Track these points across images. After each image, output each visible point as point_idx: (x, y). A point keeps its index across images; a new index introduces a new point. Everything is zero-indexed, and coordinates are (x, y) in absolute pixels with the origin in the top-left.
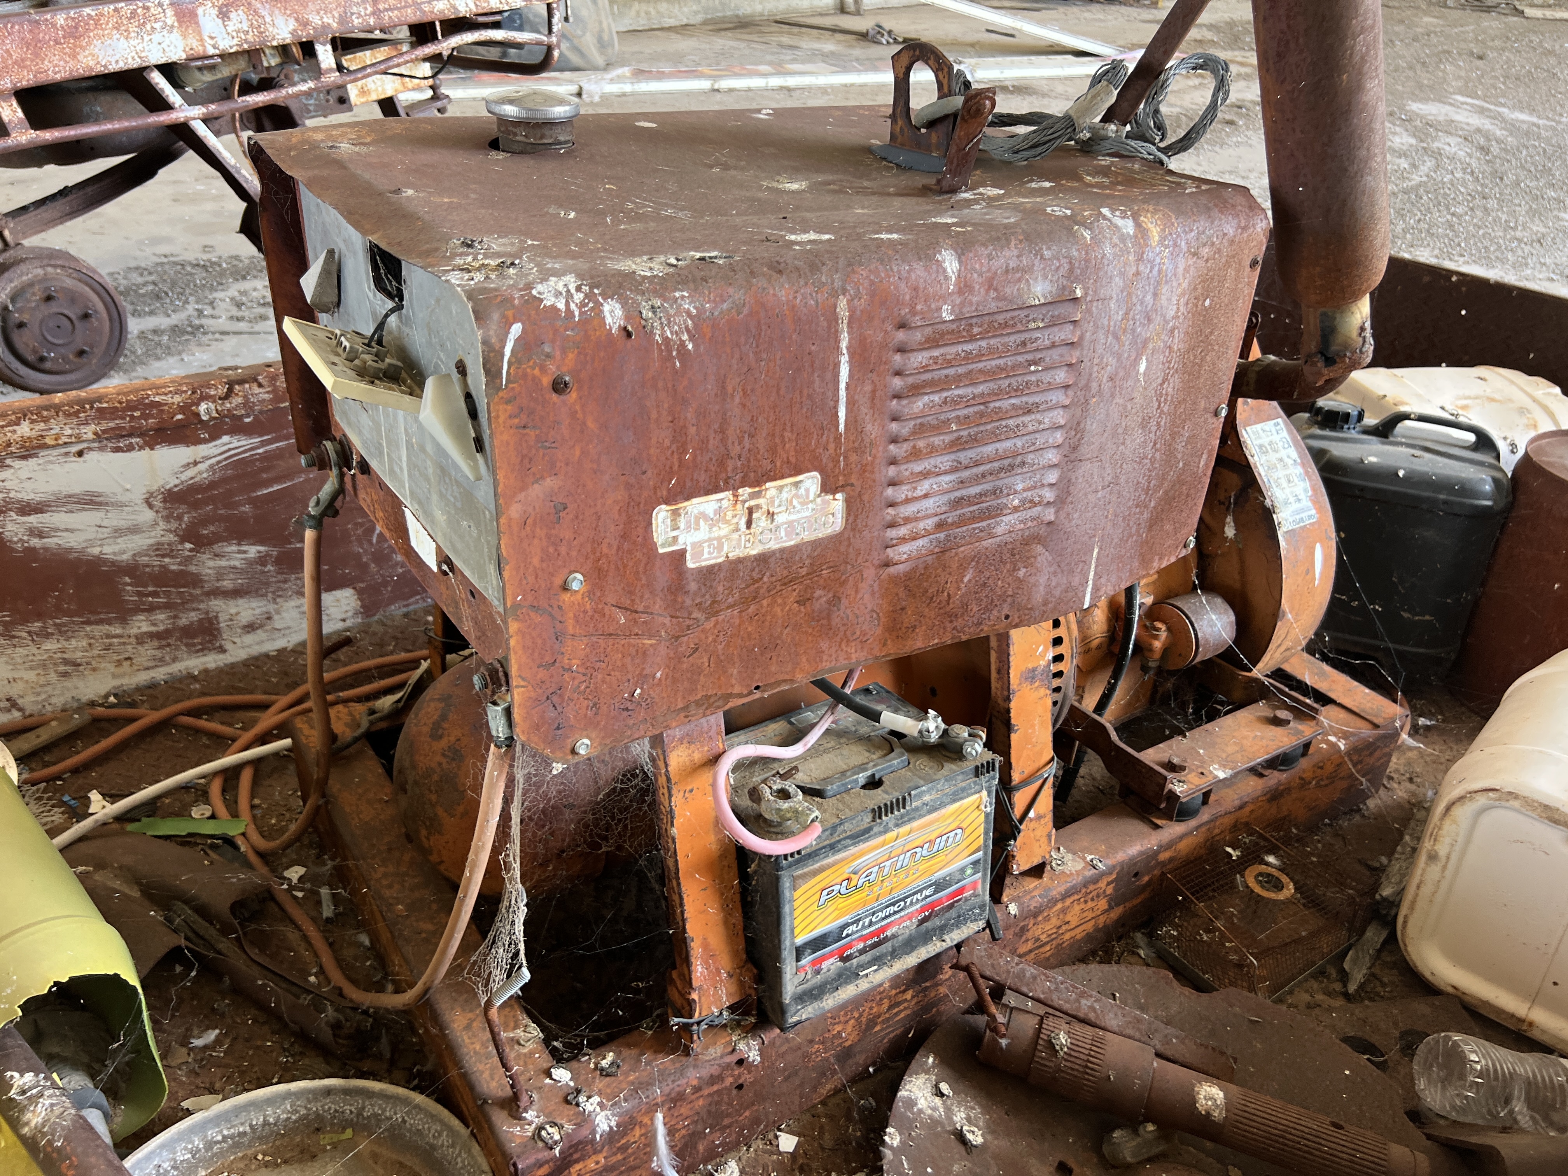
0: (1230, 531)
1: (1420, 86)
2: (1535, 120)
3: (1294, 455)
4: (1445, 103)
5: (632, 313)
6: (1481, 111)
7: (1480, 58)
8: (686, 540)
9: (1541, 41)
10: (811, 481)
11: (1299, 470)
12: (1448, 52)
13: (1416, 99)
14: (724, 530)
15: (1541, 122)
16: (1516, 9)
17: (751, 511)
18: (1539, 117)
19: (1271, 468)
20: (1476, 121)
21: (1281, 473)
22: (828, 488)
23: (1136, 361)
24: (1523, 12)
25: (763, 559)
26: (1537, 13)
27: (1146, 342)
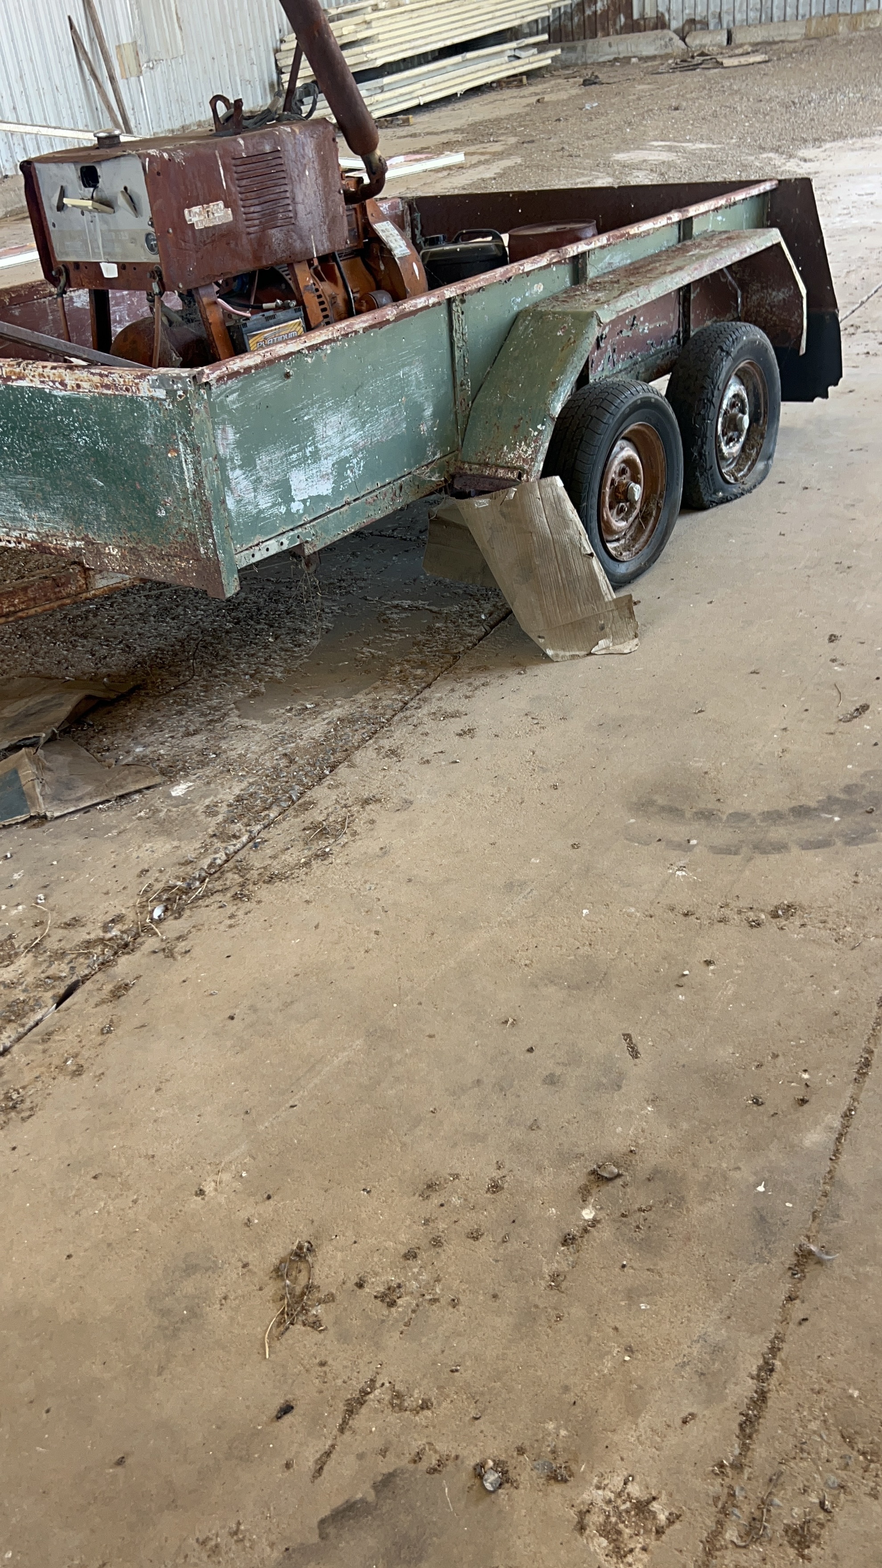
0: (382, 268)
1: (624, 141)
2: (710, 146)
3: (397, 232)
4: (642, 149)
5: (170, 155)
6: (670, 149)
7: (676, 109)
8: (194, 220)
9: (731, 84)
10: (221, 204)
11: (400, 237)
12: (651, 110)
13: (618, 150)
14: (202, 218)
15: (715, 146)
16: (717, 62)
17: (208, 212)
18: (713, 143)
19: (387, 237)
20: (665, 156)
21: (391, 238)
22: (226, 206)
23: (304, 171)
24: (722, 64)
25: (214, 227)
26: (735, 62)
27: (305, 165)
